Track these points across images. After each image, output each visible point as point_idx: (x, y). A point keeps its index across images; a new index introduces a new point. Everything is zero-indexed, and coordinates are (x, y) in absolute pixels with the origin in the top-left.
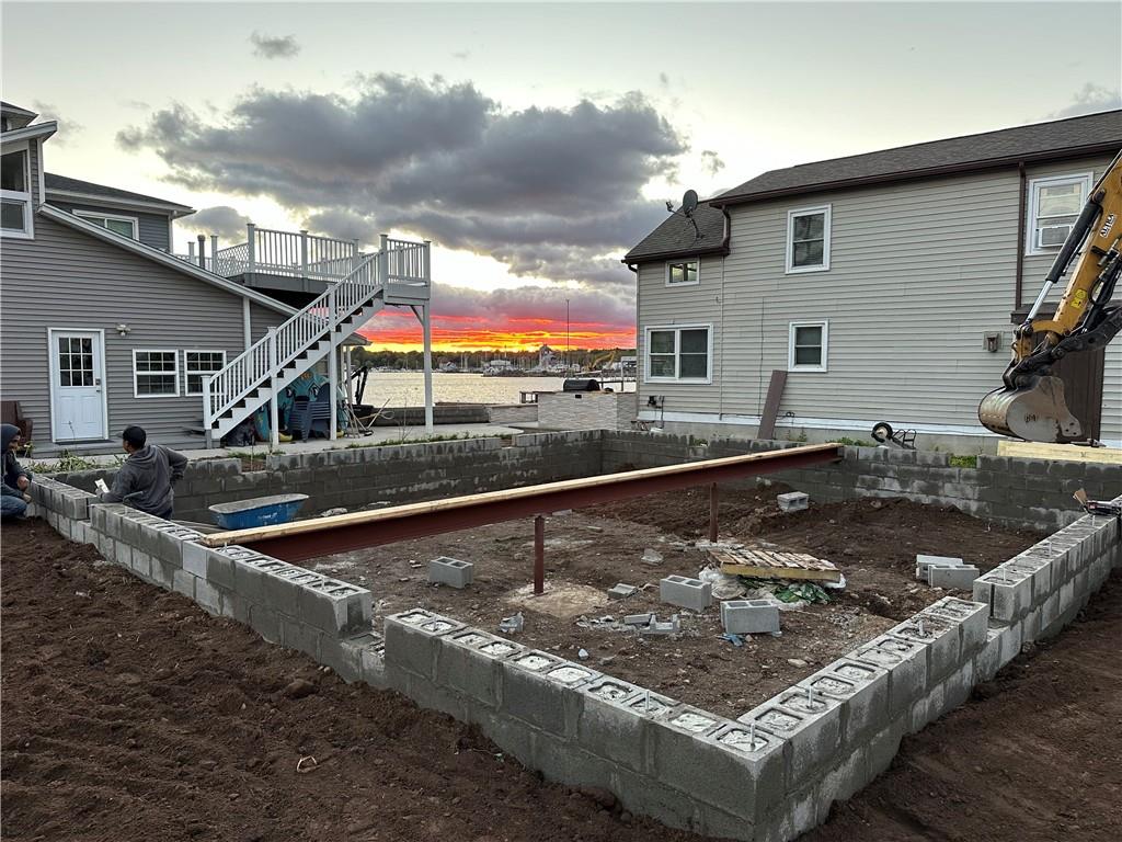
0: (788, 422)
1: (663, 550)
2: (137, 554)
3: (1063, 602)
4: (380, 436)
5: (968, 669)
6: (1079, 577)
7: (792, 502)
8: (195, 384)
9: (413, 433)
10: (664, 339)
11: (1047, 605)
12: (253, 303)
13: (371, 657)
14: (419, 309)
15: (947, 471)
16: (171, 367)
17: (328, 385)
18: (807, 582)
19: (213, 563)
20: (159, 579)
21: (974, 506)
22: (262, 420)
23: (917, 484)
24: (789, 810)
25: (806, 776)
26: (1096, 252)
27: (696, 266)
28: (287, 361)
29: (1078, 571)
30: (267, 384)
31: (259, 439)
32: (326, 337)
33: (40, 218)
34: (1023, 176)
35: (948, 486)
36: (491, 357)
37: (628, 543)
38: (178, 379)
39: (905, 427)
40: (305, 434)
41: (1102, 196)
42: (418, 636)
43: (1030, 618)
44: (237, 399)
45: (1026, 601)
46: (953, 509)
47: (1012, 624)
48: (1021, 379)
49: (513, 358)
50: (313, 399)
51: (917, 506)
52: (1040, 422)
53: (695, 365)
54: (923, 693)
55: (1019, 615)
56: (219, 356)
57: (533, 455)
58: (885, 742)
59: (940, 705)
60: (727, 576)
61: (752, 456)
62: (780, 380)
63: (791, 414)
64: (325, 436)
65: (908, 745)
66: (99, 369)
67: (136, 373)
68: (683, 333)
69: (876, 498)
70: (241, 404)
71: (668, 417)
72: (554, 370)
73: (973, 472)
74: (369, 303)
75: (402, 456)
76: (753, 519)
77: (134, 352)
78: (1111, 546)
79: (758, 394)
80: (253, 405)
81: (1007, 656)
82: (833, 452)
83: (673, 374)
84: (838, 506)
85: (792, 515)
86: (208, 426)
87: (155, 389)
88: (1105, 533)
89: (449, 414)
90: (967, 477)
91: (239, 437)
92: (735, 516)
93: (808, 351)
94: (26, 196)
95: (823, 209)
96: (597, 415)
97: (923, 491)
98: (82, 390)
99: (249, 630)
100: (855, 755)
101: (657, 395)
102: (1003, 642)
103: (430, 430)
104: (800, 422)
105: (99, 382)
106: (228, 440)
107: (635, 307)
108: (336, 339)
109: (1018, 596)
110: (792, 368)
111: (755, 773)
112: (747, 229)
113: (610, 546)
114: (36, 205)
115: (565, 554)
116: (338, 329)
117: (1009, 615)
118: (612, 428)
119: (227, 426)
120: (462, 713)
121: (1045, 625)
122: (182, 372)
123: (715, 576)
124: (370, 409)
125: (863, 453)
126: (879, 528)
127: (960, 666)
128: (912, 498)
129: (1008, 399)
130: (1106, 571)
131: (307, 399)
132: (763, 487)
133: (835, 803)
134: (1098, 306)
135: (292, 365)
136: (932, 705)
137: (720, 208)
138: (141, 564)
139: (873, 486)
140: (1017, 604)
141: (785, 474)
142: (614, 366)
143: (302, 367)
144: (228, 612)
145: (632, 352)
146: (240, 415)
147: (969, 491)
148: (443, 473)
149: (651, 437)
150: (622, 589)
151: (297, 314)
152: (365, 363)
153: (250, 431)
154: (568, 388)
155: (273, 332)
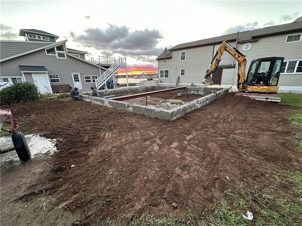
0: (180, 84)
1: (162, 101)
2: (97, 102)
3: (207, 102)
4: (121, 88)
5: (194, 108)
6: (210, 100)
7: (179, 95)
8: (94, 81)
9: (126, 87)
10: (162, 72)
11: (205, 103)
12: (101, 68)
13: (131, 109)
14: (125, 68)
15: (199, 90)
16: (90, 78)
17: (113, 80)
18: (180, 103)
19: (109, 102)
20: (101, 105)
21: (203, 94)
22: (104, 86)
23: (196, 91)
24: (173, 117)
25: (175, 115)
26: (217, 60)
27: (167, 60)
28: (107, 77)
29: (210, 99)
30: (104, 81)
31: (103, 89)
32: (112, 73)
33: (67, 56)
34: (214, 46)
35: (200, 92)
36: (134, 75)
37: (158, 100)
38: (91, 80)
39: (195, 84)
40: (110, 88)
41: (218, 52)
42: (136, 106)
43: (202, 104)
44: (100, 83)
45: (202, 102)
46: (200, 95)
47: (200, 104)
48: (206, 77)
49: (138, 75)
50: (111, 83)
51: (196, 94)
52: (209, 82)
53: (167, 76)
54: (188, 109)
55: (201, 103)
56: (96, 77)
57: (144, 90)
58: (184, 113)
59: (190, 111)
60: (170, 103)
61: (174, 88)
62: (179, 77)
63: (180, 83)
64: (113, 88)
65: (186, 114)
66: (80, 79)
67: (85, 80)
68: (165, 71)
69: (190, 94)
70: (101, 84)
71: (163, 84)
72: (145, 77)
73: (203, 90)
74: (118, 68)
75: (126, 90)
76: (174, 97)
77: (84, 76)
78: (215, 97)
79: (176, 80)
80: (103, 84)
81: (199, 107)
82: (185, 87)
83: (163, 77)
84: (185, 95)
85: (179, 96)
86: (97, 87)
87: (88, 82)
88: (214, 95)
89: (130, 85)
90: (202, 90)
91: (101, 89)
92: (172, 97)
93: (183, 74)
94: (64, 52)
95: (185, 51)
96: (153, 84)
97: (197, 92)
98: (78, 82)
99: (115, 109)
100: (180, 114)
101: (161, 81)
102: (199, 106)
103: (128, 87)
104: (181, 84)
105: (80, 81)
106: (100, 89)
107: (158, 66)
108: (114, 73)
109: (201, 101)
110: (180, 76)
111: (170, 113)
112: (174, 54)
113: (156, 101)
114: (66, 54)
115: (150, 102)
116: (114, 72)
117: (199, 103)
118: (155, 86)
119: (99, 87)
120: (142, 113)
121: (204, 105)
122: (92, 79)
123: (169, 103)
124: (119, 84)
125: (189, 88)
126: (190, 97)
127: (193, 107)
128: (195, 93)
129: (205, 79)
130: (214, 99)
131: (110, 83)
132: (176, 93)
133: (178, 118)
134: (216, 67)
135: (107, 78)
136: (189, 111)
137: (170, 51)
138: (98, 103)
139: (190, 92)
140: (200, 102)
141: (179, 91)
142: (154, 76)
143: (109, 78)
144: (112, 107)
145: (157, 74)
146: (101, 85)
147: (202, 92)
148: (131, 93)
149: (160, 87)
150: (157, 105)
151: (107, 70)
152: (117, 77)
153: (102, 88)
154: (148, 80)
155: (104, 73)
